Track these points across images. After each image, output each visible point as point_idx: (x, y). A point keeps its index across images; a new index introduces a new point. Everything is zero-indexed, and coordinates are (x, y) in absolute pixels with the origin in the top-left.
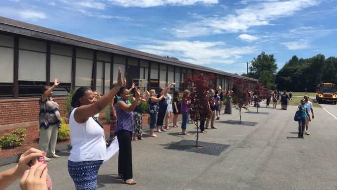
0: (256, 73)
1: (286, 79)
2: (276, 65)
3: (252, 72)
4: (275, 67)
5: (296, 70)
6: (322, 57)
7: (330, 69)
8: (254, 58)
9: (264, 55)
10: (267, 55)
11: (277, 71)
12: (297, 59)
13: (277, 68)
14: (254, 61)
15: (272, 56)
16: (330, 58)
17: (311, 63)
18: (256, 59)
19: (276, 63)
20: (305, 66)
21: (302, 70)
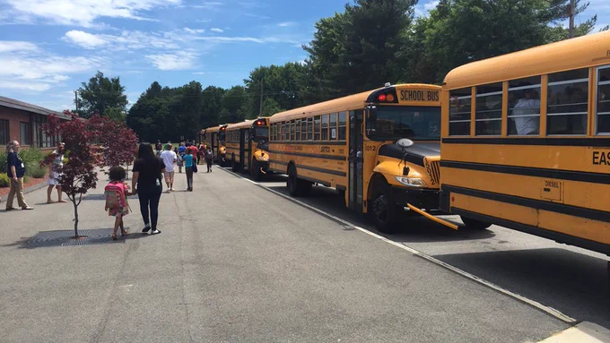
0: (89, 111)
1: (143, 121)
2: (125, 97)
3: (82, 109)
4: (124, 101)
5: (158, 107)
6: (198, 85)
7: (210, 105)
8: (84, 84)
9: (102, 79)
10: (107, 79)
11: (128, 107)
12: (160, 87)
13: (127, 102)
14: (84, 89)
15: (117, 81)
16: (209, 88)
17: (181, 96)
18: (87, 85)
19: (124, 93)
20: (173, 99)
21: (169, 107)
